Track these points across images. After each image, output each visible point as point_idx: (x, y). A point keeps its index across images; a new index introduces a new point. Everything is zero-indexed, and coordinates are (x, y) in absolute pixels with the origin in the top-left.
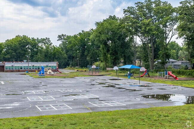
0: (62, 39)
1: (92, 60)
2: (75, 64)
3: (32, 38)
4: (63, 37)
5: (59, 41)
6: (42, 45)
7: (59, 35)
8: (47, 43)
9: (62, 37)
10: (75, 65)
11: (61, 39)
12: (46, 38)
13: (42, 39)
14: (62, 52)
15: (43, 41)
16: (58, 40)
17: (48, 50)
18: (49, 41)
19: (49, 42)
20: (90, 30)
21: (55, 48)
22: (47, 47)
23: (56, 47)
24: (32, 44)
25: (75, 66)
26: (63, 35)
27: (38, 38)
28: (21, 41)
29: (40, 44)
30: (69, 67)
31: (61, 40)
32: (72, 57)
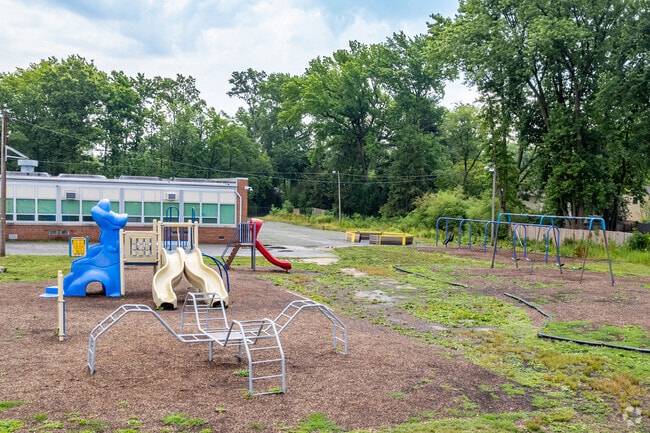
0: (247, 91)
1: (406, 181)
2: (307, 199)
3: (114, 73)
4: (254, 81)
5: (235, 97)
6: (158, 107)
7: (236, 74)
8: (182, 99)
9: (249, 83)
10: (308, 203)
11: (242, 91)
12: (180, 77)
13: (159, 78)
14: (249, 140)
15: (163, 88)
16: (230, 94)
17: (185, 131)
18: (193, 92)
19: (194, 97)
20: (389, 40)
21: (216, 120)
22: (184, 119)
23: (222, 117)
24: (112, 95)
25: (310, 206)
26: (251, 74)
27: (141, 77)
28: (54, 75)
29: (149, 99)
30: (284, 211)
31: (242, 95)
32: (296, 166)
